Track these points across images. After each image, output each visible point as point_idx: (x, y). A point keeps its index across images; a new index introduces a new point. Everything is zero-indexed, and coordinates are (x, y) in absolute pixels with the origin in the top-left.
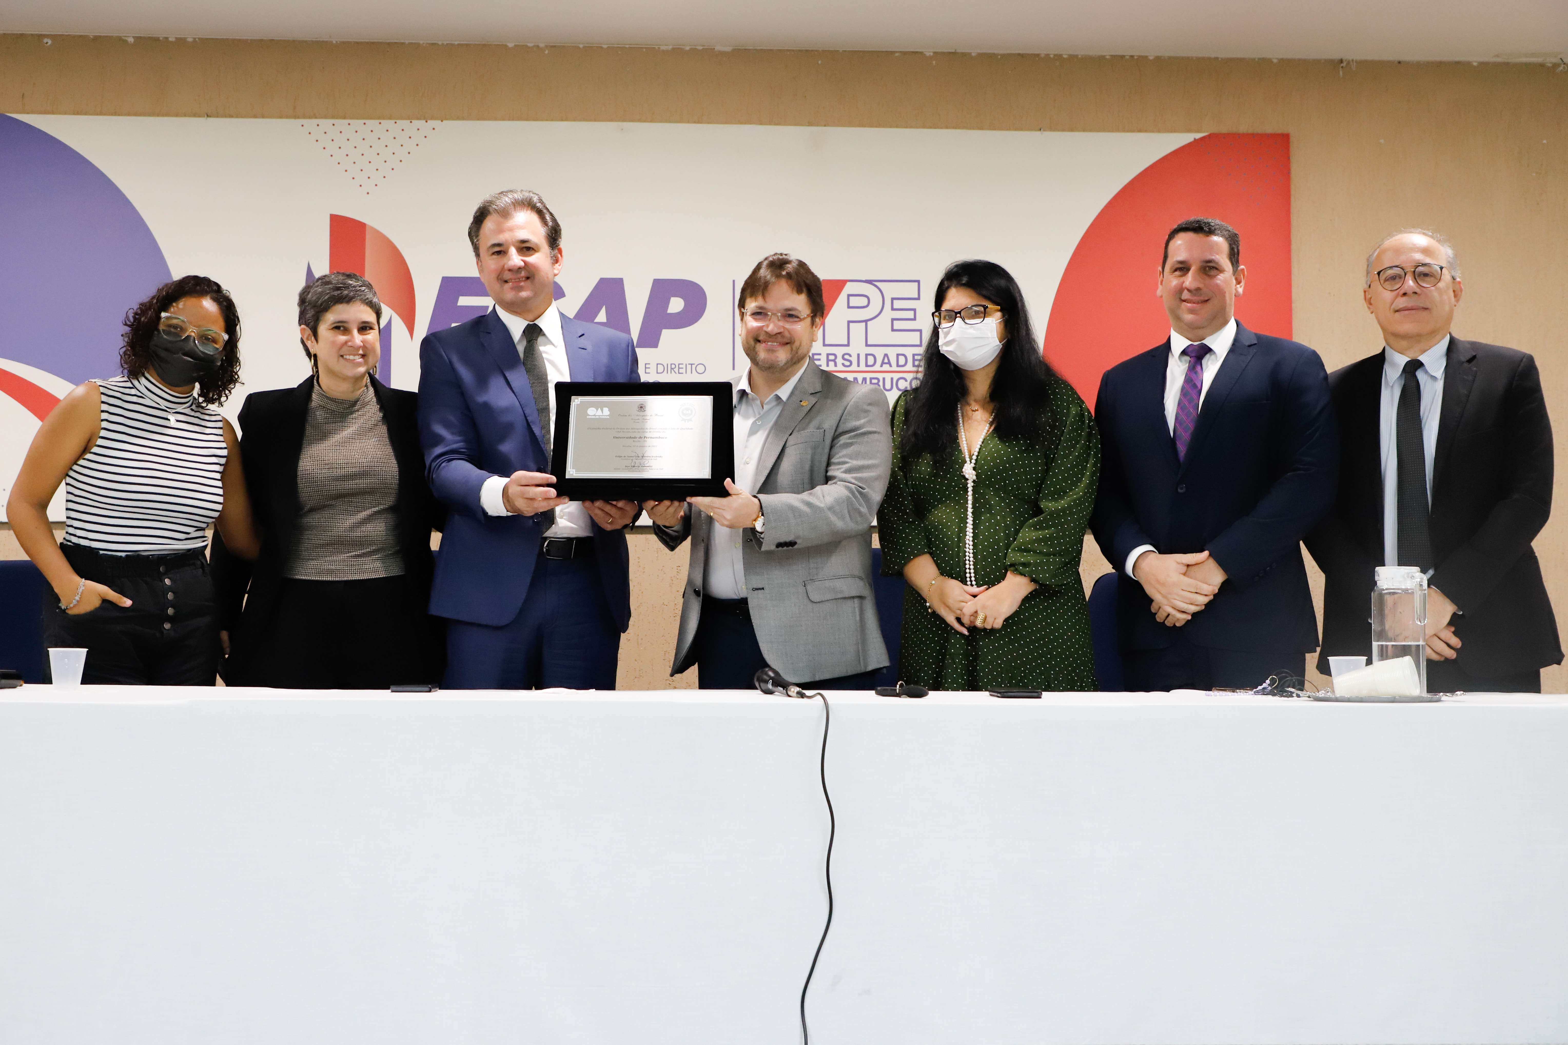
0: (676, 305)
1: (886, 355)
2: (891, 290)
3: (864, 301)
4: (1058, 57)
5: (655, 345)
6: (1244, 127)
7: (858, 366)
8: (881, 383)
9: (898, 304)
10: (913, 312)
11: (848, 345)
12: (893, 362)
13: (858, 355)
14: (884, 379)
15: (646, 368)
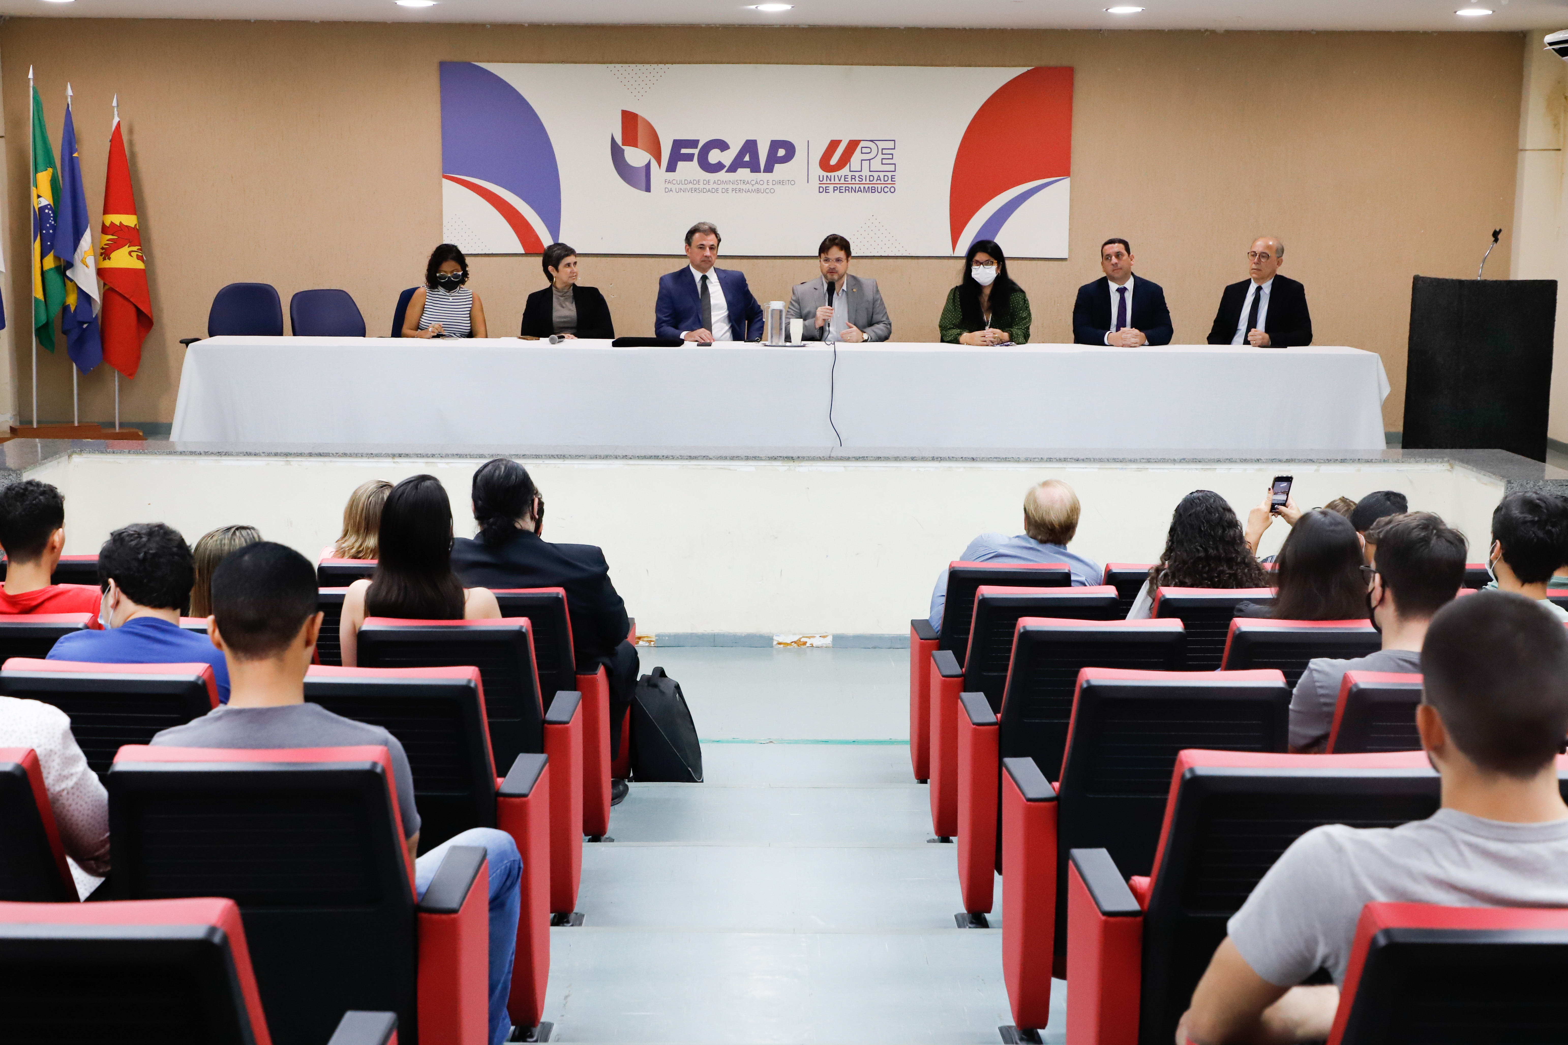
0: (781, 152)
1: (879, 176)
2: (881, 145)
3: (868, 150)
4: (965, 29)
5: (772, 172)
6: (1053, 63)
7: (866, 181)
8: (876, 189)
9: (884, 151)
10: (891, 155)
11: (861, 171)
12: (882, 179)
13: (866, 176)
14: (878, 187)
15: (768, 182)
